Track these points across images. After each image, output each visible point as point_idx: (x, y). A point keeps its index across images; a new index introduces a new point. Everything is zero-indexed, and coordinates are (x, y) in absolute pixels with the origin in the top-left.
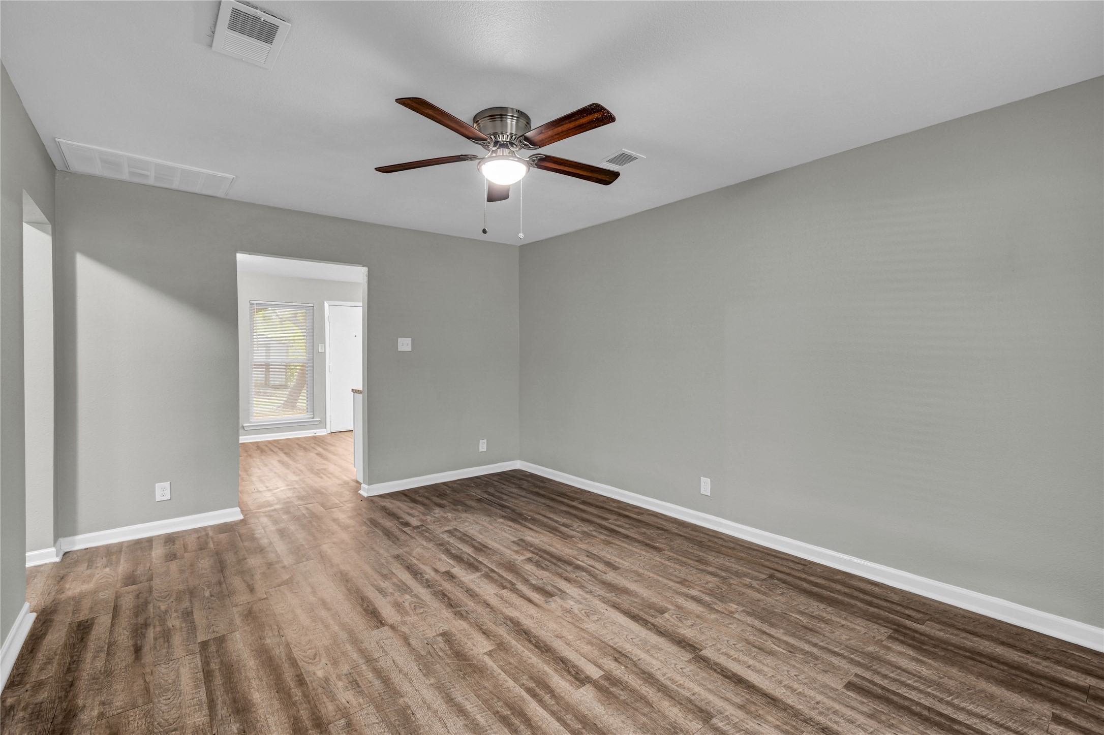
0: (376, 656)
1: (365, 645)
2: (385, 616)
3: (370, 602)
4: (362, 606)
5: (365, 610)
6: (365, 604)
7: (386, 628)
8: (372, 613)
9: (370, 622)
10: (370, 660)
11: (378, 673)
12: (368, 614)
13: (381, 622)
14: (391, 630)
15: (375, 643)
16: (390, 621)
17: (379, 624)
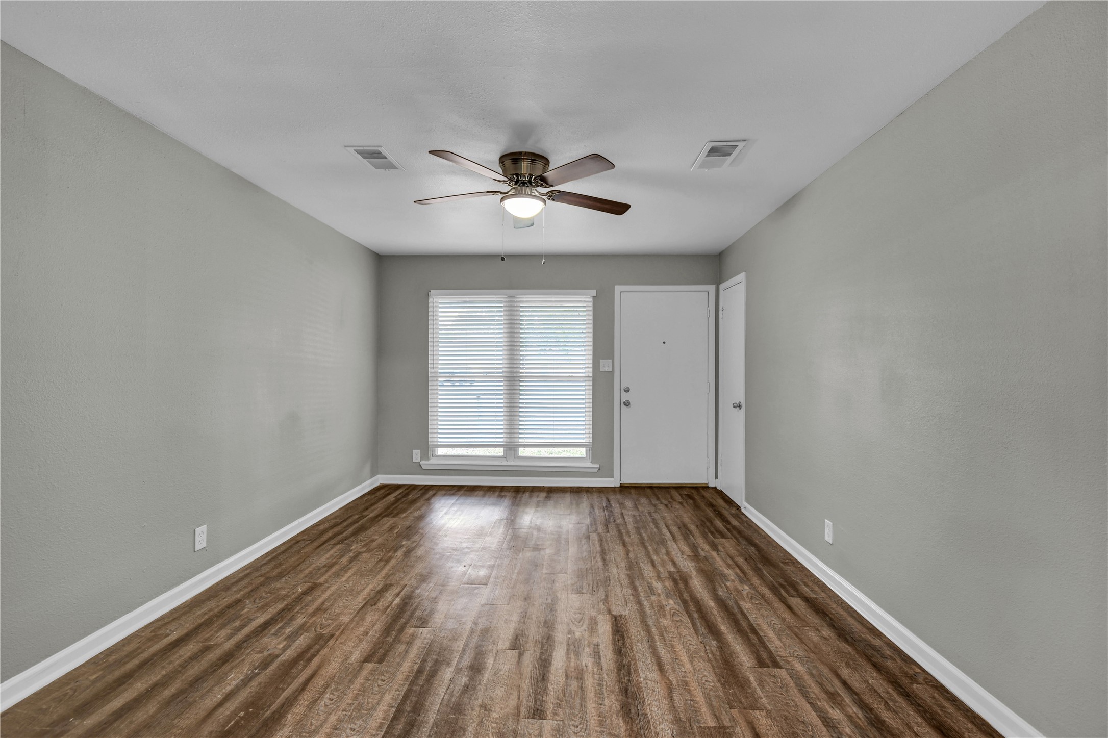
0: (631, 597)
1: (635, 607)
2: (609, 623)
3: (614, 644)
4: (623, 644)
5: (623, 638)
6: (620, 644)
7: (614, 613)
8: (619, 632)
9: (624, 623)
10: (636, 595)
11: (635, 589)
12: (621, 632)
13: (616, 620)
14: (612, 610)
15: (628, 605)
16: (608, 617)
17: (618, 618)
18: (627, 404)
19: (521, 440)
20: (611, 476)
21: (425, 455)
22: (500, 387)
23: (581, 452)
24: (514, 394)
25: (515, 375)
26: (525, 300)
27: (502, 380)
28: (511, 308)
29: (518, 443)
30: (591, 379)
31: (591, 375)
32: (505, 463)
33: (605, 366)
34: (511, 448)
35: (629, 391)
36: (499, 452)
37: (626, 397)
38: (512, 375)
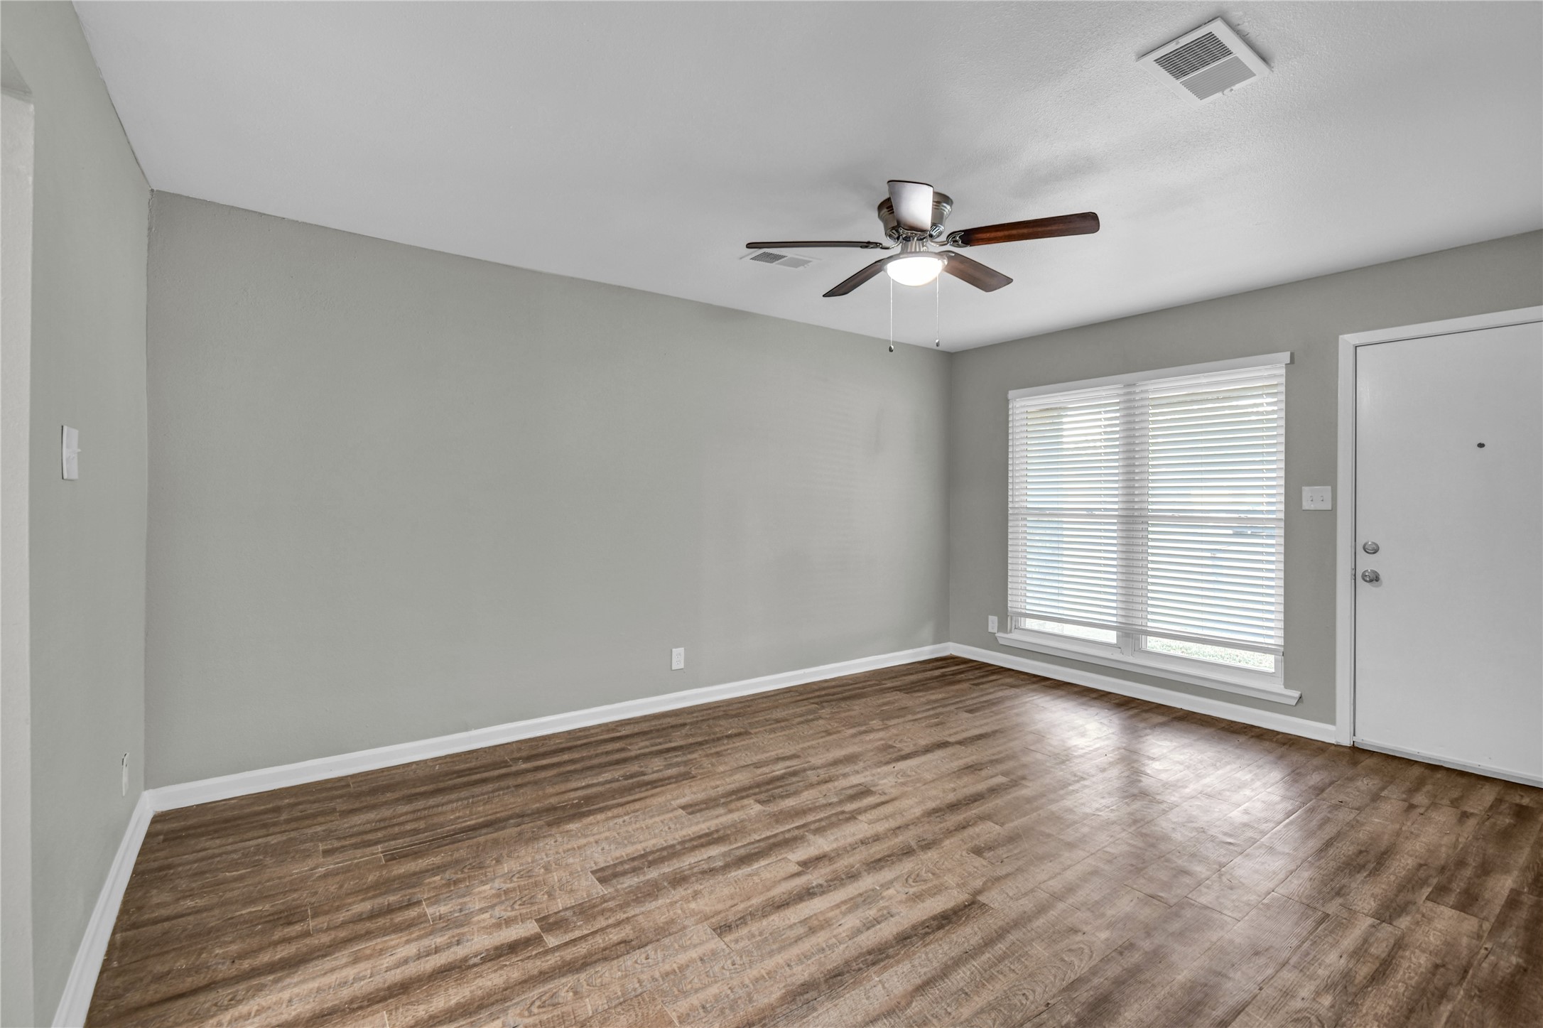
18: (1374, 579)
19: (1150, 624)
20: (1332, 720)
21: (1003, 627)
22: (1110, 532)
23: (1267, 663)
24: (1133, 545)
25: (1136, 514)
26: (1151, 387)
27: (1116, 521)
28: (1128, 405)
29: (1140, 628)
30: (1282, 524)
31: (1282, 516)
32: (1117, 656)
33: (1313, 498)
34: (1131, 634)
35: (1376, 551)
36: (1111, 637)
37: (1367, 563)
38: (1130, 513)
